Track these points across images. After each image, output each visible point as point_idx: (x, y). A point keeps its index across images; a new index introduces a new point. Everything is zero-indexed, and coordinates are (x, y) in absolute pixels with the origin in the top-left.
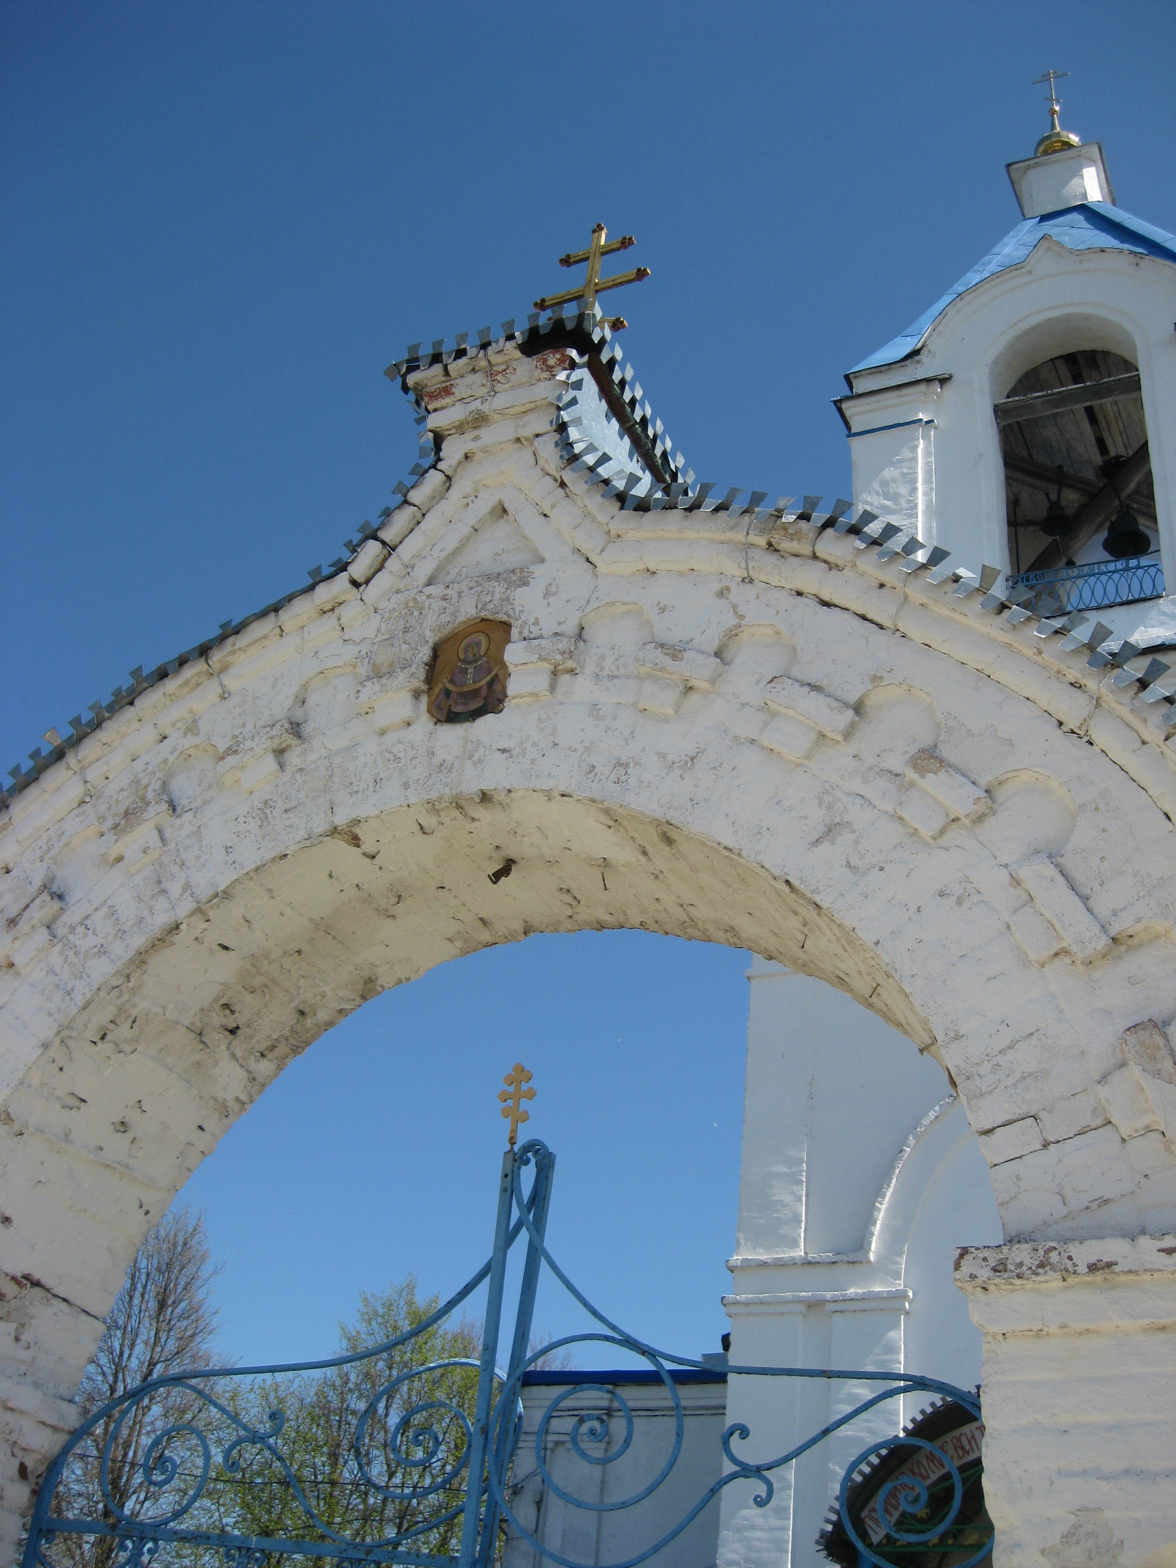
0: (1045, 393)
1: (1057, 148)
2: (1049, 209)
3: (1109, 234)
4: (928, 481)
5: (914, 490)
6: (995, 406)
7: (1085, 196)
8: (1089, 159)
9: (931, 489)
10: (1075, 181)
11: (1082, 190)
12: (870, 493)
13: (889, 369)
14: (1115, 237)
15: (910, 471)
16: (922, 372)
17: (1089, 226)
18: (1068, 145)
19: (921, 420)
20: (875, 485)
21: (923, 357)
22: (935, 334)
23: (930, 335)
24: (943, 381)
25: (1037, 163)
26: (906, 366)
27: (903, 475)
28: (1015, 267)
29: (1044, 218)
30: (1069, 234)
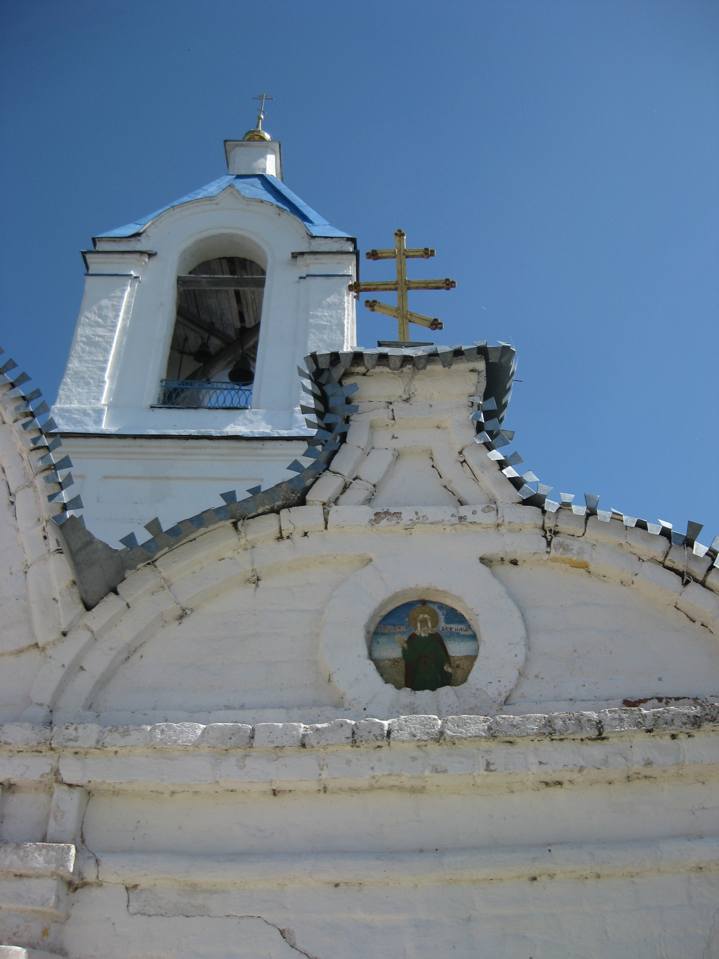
0: (209, 276)
1: (256, 139)
2: (243, 172)
3: (272, 195)
4: (127, 312)
5: (117, 316)
6: (179, 277)
7: (265, 170)
8: (273, 150)
9: (128, 318)
10: (261, 160)
11: (263, 166)
12: (90, 312)
13: (120, 241)
14: (275, 198)
15: (118, 304)
16: (139, 247)
17: (263, 188)
18: (263, 139)
19: (131, 275)
20: (95, 308)
21: (142, 238)
22: (153, 226)
23: (150, 226)
24: (151, 255)
25: (242, 144)
26: (131, 241)
27: (113, 306)
28: (210, 198)
29: (239, 177)
30: (249, 189)
